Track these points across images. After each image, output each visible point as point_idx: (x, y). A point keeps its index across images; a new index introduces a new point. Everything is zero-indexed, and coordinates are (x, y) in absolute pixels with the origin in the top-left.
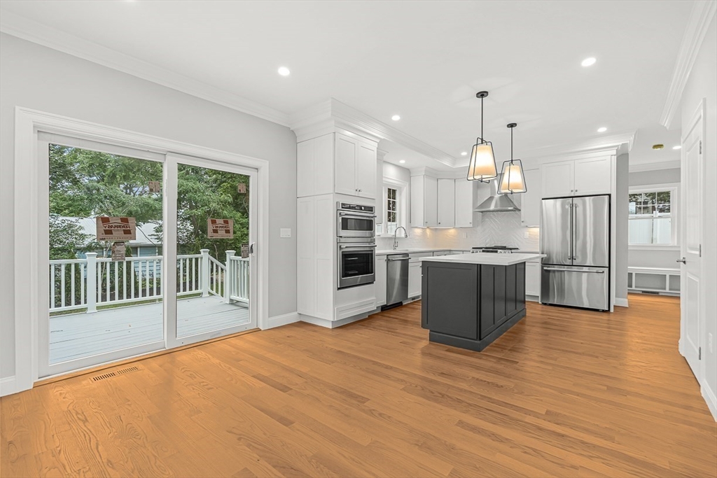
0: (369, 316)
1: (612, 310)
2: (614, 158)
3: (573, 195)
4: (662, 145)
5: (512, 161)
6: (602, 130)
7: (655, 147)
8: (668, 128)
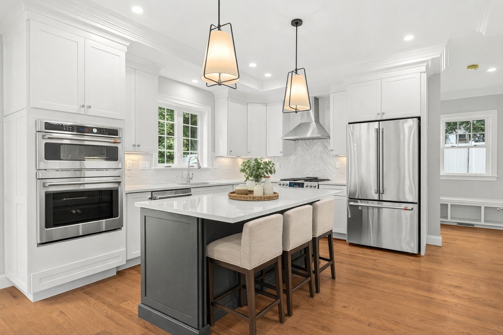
0: (118, 273)
1: (423, 253)
2: (424, 76)
3: (379, 118)
4: (477, 65)
5: (296, 70)
6: (409, 38)
7: (470, 67)
8: (484, 34)
